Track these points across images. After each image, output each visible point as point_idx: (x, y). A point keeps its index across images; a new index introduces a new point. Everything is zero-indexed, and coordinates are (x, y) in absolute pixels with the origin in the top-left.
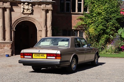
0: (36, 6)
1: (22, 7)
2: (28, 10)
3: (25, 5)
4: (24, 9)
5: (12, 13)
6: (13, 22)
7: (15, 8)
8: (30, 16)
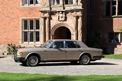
0: (70, 13)
1: (58, 15)
2: (62, 17)
3: (60, 14)
4: (59, 17)
5: (51, 20)
6: (51, 28)
7: (53, 17)
8: (64, 22)
